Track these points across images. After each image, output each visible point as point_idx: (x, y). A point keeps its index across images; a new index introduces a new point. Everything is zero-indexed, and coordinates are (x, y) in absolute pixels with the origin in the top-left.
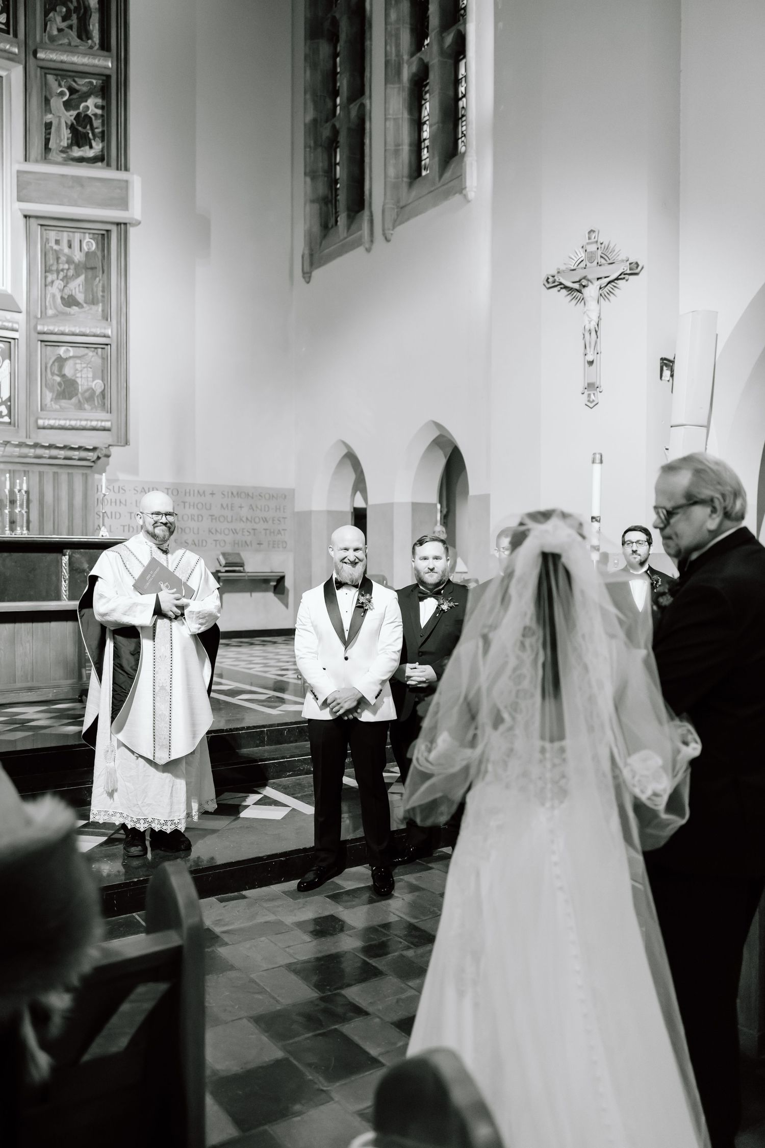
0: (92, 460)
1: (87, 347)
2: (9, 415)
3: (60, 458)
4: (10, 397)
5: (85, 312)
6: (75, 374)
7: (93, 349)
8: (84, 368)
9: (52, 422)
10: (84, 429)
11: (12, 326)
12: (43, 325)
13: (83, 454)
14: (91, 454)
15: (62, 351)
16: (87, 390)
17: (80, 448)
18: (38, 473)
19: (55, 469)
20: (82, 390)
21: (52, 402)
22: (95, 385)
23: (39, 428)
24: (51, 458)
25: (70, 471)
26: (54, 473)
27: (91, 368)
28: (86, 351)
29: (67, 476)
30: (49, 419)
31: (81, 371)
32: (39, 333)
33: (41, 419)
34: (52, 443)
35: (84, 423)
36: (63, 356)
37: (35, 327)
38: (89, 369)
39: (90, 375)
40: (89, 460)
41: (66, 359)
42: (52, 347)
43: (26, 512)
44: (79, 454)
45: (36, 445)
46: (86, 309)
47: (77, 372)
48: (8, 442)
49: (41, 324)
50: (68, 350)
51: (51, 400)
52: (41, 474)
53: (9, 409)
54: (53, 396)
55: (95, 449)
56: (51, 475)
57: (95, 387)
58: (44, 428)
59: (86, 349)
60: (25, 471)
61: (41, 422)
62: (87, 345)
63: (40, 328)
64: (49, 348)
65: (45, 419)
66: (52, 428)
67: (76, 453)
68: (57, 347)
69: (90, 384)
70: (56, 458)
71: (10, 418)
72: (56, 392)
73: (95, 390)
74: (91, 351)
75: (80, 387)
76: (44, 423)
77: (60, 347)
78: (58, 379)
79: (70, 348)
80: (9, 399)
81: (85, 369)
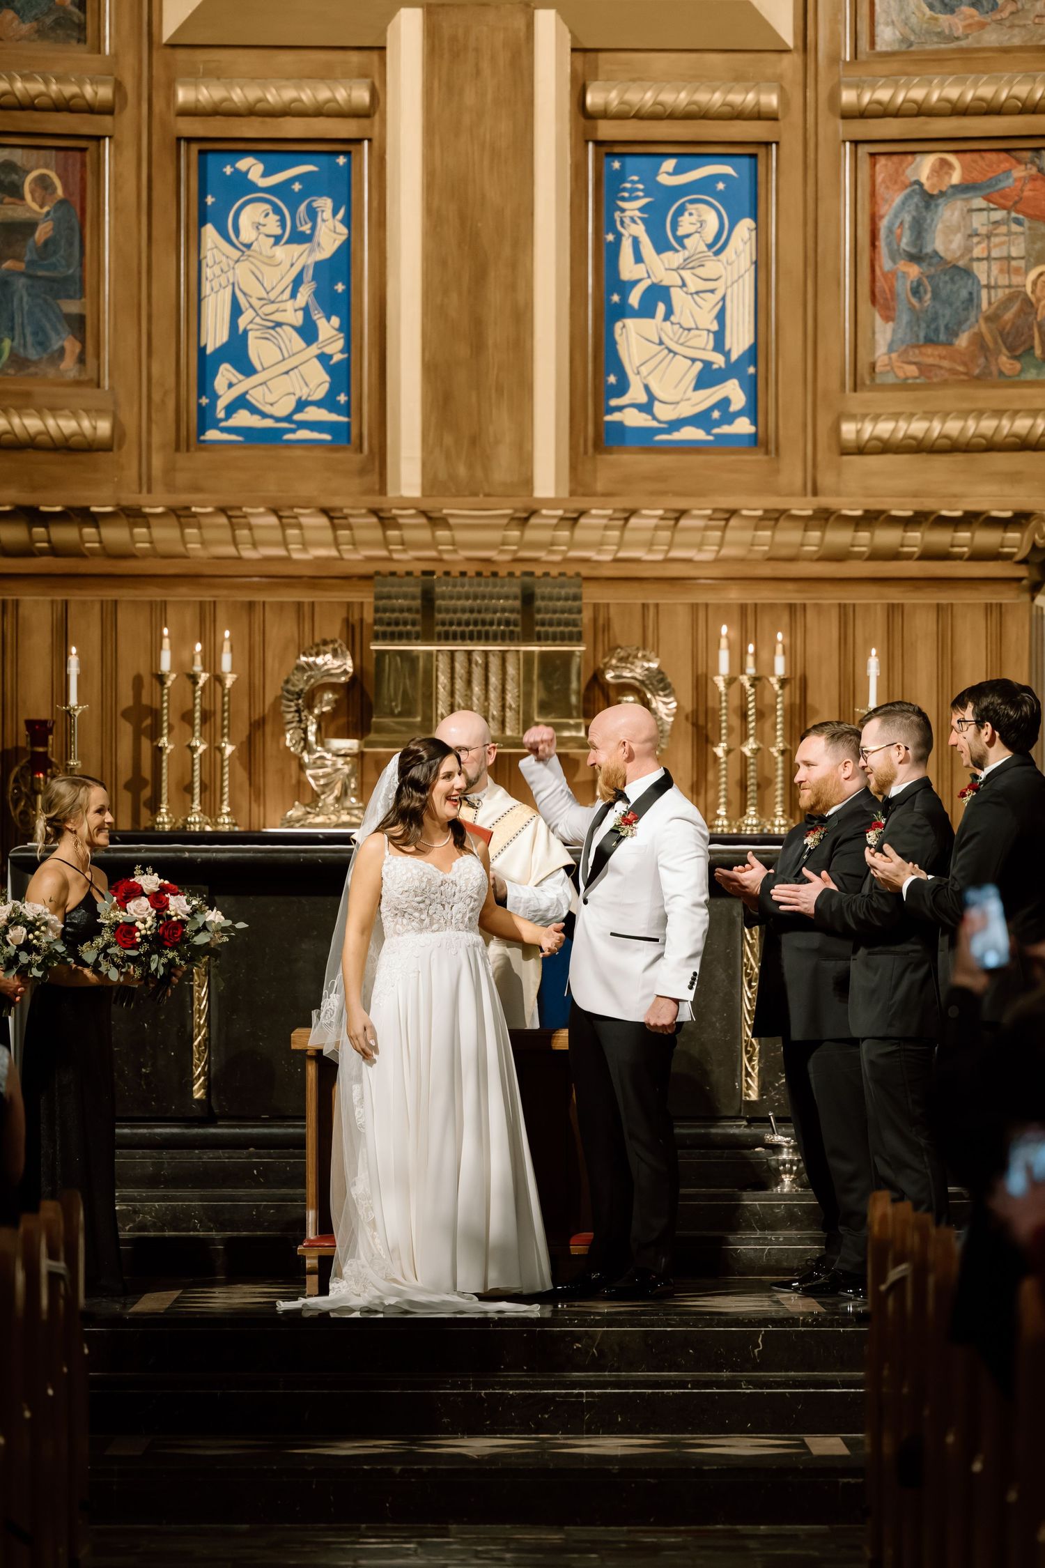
0: (1019, 557)
1: (1007, 151)
2: (753, 410)
3: (908, 557)
4: (754, 349)
5: (1000, 22)
6: (968, 250)
7: (1028, 155)
8: (996, 223)
9: (884, 429)
10: (991, 446)
11: (758, 103)
12: (858, 86)
13: (987, 538)
14: (1013, 536)
15: (924, 168)
16: (1010, 299)
17: (971, 519)
18: (834, 614)
19: (895, 595)
20: (990, 303)
21: (894, 356)
22: (1035, 283)
23: (845, 451)
24: (876, 555)
25: (944, 597)
26: (893, 610)
27: (1018, 222)
28: (1004, 162)
29: (932, 616)
30: (876, 418)
31: (988, 237)
32: (849, 115)
33: (852, 417)
34: (875, 504)
35: (988, 426)
36: (927, 186)
37: (834, 96)
38: (1015, 228)
39: (1018, 249)
40: (1008, 557)
41: (942, 194)
42: (895, 159)
43: (783, 752)
44: (972, 538)
45: (825, 517)
46: (1005, 14)
47: (975, 240)
48: (733, 513)
49: (850, 86)
50: (944, 163)
51: (891, 349)
52: (845, 613)
53: (753, 389)
54: (894, 331)
55: (1020, 519)
56: (880, 617)
57: (1033, 292)
58: (861, 450)
59: (1003, 156)
60: (792, 608)
61: (849, 430)
62: (1008, 145)
63: (848, 97)
64: (882, 161)
65: (864, 417)
66: (885, 447)
67: (964, 535)
68: (910, 158)
69: (1016, 280)
70: (895, 555)
71: (755, 422)
72: (905, 318)
73: (1033, 299)
74: (1019, 162)
75: (984, 293)
76: (858, 432)
77: (918, 158)
78: (914, 271)
79: (951, 158)
80: (753, 354)
81: (1003, 229)
